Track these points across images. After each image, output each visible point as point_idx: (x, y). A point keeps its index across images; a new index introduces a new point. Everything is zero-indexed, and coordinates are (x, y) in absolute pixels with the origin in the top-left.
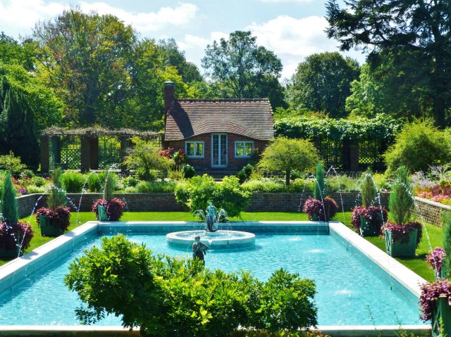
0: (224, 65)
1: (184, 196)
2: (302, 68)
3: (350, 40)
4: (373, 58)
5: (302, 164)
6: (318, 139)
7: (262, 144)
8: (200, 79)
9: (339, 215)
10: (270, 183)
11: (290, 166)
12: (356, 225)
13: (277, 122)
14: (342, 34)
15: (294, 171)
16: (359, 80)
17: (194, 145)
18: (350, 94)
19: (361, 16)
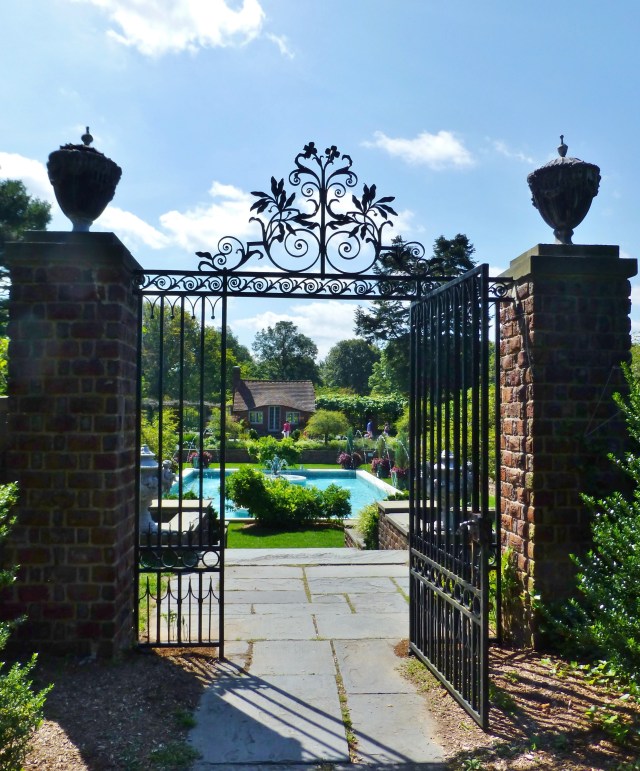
0: (271, 348)
1: (254, 451)
2: (334, 351)
3: (372, 337)
4: (389, 351)
5: (336, 429)
6: (348, 411)
7: (307, 415)
8: (250, 359)
9: (362, 466)
10: (313, 443)
11: (328, 430)
12: (374, 470)
13: (318, 398)
14: (366, 333)
15: (331, 435)
16: (379, 362)
17: (254, 414)
18: (372, 373)
19: (380, 320)
